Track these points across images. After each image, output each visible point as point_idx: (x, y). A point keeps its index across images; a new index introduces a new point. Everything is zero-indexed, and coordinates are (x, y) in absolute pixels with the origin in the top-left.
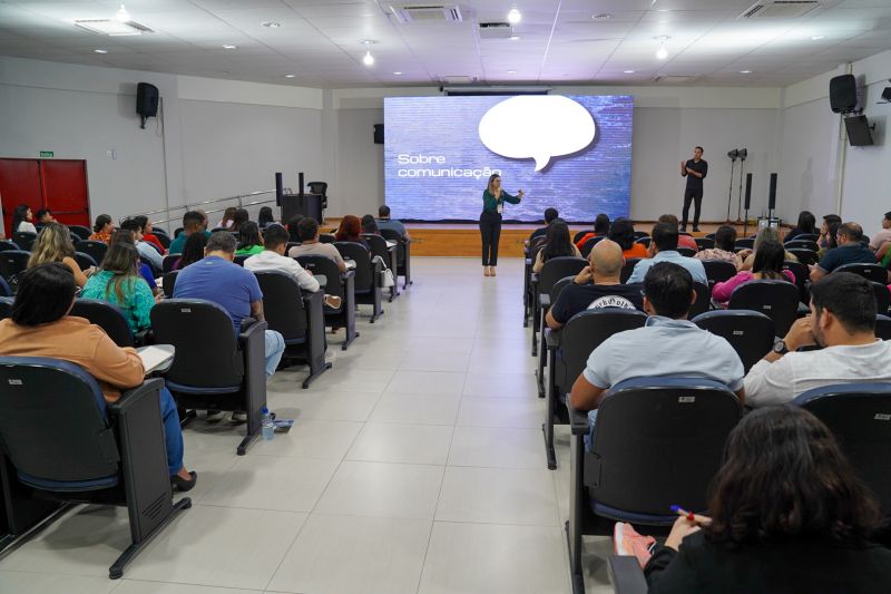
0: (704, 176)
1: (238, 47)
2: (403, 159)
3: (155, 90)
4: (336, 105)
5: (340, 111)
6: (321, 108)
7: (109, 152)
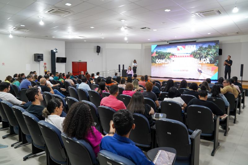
0: (231, 65)
1: (105, 38)
3: (100, 47)
4: (144, 48)
5: (145, 49)
6: (141, 48)
7: (91, 60)
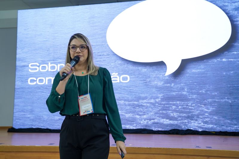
2: (33, 68)
